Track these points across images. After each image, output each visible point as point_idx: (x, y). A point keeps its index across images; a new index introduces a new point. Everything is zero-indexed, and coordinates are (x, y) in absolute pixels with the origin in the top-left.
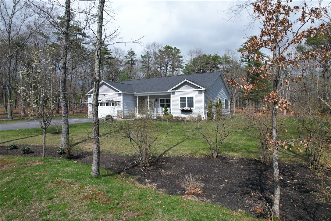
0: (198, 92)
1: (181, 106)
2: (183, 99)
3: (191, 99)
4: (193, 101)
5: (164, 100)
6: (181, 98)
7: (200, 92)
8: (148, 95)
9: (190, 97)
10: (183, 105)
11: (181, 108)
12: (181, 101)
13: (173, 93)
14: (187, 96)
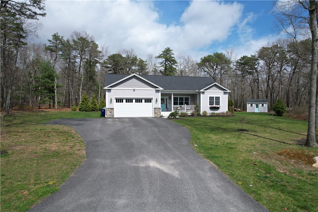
0: (223, 93)
1: (210, 105)
2: (211, 98)
3: (218, 99)
4: (219, 100)
5: (178, 98)
6: (210, 97)
7: (225, 93)
8: (172, 93)
9: (217, 97)
10: (211, 103)
11: (210, 106)
12: (210, 100)
13: (203, 93)
14: (215, 96)
